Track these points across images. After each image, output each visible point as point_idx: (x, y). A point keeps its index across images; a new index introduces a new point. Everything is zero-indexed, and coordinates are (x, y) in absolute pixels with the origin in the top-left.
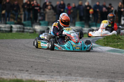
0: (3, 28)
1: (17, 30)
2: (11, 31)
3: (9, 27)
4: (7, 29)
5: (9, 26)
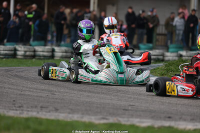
0: (40, 52)
1: (62, 55)
2: (53, 57)
3: (49, 51)
4: (45, 54)
5: (49, 49)
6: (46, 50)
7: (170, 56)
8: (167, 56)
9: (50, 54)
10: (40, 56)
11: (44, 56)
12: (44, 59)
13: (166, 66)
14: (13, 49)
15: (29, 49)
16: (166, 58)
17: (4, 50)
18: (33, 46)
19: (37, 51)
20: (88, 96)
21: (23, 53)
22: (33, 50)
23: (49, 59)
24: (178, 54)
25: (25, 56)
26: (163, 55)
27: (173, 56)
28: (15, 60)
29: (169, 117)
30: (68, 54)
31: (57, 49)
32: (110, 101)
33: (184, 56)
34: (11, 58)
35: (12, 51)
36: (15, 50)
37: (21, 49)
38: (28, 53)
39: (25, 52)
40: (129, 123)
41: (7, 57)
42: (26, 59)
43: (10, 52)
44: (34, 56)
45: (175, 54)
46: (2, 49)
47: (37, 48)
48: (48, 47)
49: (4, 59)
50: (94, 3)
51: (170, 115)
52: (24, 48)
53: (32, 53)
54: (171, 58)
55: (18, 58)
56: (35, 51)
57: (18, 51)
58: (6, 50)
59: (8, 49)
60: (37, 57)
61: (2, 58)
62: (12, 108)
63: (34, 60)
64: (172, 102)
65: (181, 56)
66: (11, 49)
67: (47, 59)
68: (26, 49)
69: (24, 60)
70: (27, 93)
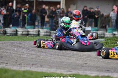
6: (35, 31)
7: (108, 35)
8: (106, 35)
9: (37, 33)
10: (31, 35)
11: (34, 35)
12: (34, 36)
13: (106, 40)
14: (16, 30)
15: (25, 30)
16: (106, 36)
17: (10, 31)
18: (27, 29)
19: (30, 32)
20: (60, 58)
21: (21, 32)
22: (27, 31)
23: (36, 36)
24: (112, 33)
25: (23, 35)
26: (104, 34)
27: (110, 35)
28: (16, 37)
29: (108, 71)
30: (48, 33)
31: (41, 30)
32: (73, 61)
33: (117, 35)
34: (14, 35)
35: (15, 31)
36: (17, 31)
37: (20, 31)
38: (24, 33)
39: (23, 32)
40: (84, 74)
41: (12, 35)
42: (23, 36)
43: (14, 32)
44: (28, 35)
45: (111, 34)
46: (9, 30)
47: (29, 30)
48: (36, 29)
49: (10, 36)
50: (63, 3)
51: (108, 69)
52: (22, 30)
53: (27, 33)
54: (108, 36)
55: (18, 36)
56: (28, 32)
57: (18, 31)
58: (11, 31)
59: (13, 30)
60: (29, 35)
61: (9, 36)
62: (15, 65)
63: (28, 37)
64: (109, 62)
65: (114, 34)
66: (14, 30)
67: (35, 36)
68: (23, 31)
69: (22, 37)
70: (24, 56)
